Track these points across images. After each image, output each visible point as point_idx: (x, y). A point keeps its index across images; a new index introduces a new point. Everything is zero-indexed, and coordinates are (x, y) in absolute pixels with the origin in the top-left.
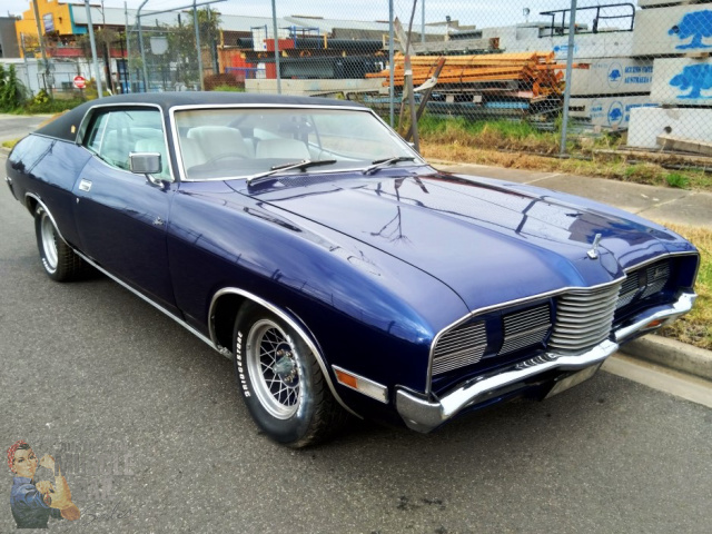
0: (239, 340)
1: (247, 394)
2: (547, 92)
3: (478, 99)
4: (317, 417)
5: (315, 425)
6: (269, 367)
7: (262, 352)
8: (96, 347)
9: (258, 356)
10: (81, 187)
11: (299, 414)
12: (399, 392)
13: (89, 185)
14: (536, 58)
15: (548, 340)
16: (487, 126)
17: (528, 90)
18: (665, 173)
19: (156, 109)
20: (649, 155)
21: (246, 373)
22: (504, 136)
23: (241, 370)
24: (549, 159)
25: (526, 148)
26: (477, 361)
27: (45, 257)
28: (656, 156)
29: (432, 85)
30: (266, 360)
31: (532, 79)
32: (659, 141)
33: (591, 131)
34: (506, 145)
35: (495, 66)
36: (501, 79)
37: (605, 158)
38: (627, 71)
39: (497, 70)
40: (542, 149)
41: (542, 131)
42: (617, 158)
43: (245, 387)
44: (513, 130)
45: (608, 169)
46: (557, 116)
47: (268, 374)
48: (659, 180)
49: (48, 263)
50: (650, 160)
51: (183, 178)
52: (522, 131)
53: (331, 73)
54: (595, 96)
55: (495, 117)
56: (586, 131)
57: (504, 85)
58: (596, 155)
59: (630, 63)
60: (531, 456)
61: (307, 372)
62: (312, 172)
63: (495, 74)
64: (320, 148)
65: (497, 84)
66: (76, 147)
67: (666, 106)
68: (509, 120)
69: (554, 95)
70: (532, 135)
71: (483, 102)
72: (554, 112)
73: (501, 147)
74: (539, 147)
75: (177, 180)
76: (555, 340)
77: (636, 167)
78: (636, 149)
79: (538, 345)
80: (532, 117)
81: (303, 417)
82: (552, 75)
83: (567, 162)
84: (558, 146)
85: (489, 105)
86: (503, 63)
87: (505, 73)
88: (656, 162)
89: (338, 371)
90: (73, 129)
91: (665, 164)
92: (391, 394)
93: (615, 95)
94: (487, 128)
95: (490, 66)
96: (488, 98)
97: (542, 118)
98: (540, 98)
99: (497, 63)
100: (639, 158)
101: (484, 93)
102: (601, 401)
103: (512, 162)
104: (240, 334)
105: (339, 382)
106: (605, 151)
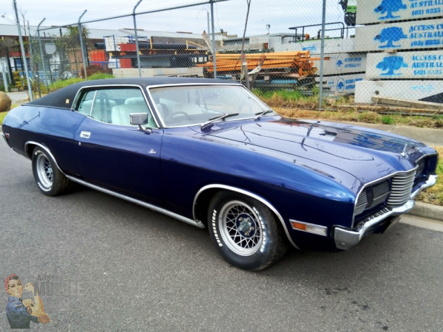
0: (214, 214)
1: (221, 245)
2: (306, 73)
3: (267, 78)
4: (274, 251)
5: (273, 255)
6: (232, 228)
7: (227, 220)
8: (103, 230)
9: (225, 222)
10: (81, 136)
11: (262, 250)
12: (336, 228)
13: (89, 134)
14: (299, 55)
15: (387, 201)
16: (275, 94)
17: (295, 73)
18: (380, 117)
19: (138, 88)
20: (370, 107)
21: (219, 233)
22: (285, 99)
23: (215, 232)
24: (313, 111)
25: (299, 106)
26: (361, 212)
27: (39, 181)
28: (374, 107)
29: (258, 71)
30: (230, 224)
31: (297, 67)
32: (373, 99)
33: (333, 95)
34: (287, 104)
35: (276, 59)
36: (280, 67)
37: (345, 110)
38: (345, 61)
39: (277, 62)
40: (309, 106)
41: (308, 96)
42: (352, 109)
43: (219, 241)
44: (291, 96)
45: (348, 116)
46: (312, 87)
47: (232, 233)
48: (378, 120)
49: (42, 185)
50: (370, 110)
51: (164, 126)
52: (295, 96)
53: (169, 65)
54: (331, 75)
55: (278, 88)
56: (330, 95)
57: (283, 70)
58: (340, 108)
59: (347, 56)
60: (378, 263)
61: (269, 226)
62: (229, 120)
63: (276, 64)
64: (206, 108)
65: (277, 70)
66: (71, 112)
67: (375, 80)
68: (287, 90)
69: (310, 75)
70: (302, 98)
71: (270, 80)
72: (311, 85)
73: (285, 106)
74: (307, 105)
75: (161, 128)
76: (389, 200)
77: (364, 114)
78: (362, 104)
79: (382, 204)
80: (299, 88)
81: (265, 252)
82: (309, 64)
83: (323, 113)
84: (318, 104)
85: (274, 81)
86: (280, 58)
87: (282, 63)
88: (374, 111)
89: (293, 222)
90: (67, 101)
91: (379, 112)
92: (330, 231)
93: (342, 74)
94: (275, 95)
95: (272, 59)
96: (273, 77)
97: (305, 89)
98: (303, 77)
99: (277, 58)
100: (364, 109)
101: (270, 75)
102: (398, 235)
103: (293, 114)
104: (215, 212)
105: (294, 228)
106: (345, 106)
